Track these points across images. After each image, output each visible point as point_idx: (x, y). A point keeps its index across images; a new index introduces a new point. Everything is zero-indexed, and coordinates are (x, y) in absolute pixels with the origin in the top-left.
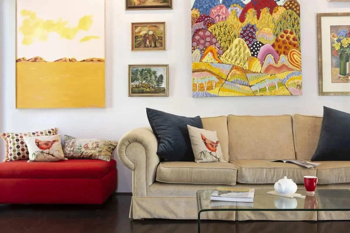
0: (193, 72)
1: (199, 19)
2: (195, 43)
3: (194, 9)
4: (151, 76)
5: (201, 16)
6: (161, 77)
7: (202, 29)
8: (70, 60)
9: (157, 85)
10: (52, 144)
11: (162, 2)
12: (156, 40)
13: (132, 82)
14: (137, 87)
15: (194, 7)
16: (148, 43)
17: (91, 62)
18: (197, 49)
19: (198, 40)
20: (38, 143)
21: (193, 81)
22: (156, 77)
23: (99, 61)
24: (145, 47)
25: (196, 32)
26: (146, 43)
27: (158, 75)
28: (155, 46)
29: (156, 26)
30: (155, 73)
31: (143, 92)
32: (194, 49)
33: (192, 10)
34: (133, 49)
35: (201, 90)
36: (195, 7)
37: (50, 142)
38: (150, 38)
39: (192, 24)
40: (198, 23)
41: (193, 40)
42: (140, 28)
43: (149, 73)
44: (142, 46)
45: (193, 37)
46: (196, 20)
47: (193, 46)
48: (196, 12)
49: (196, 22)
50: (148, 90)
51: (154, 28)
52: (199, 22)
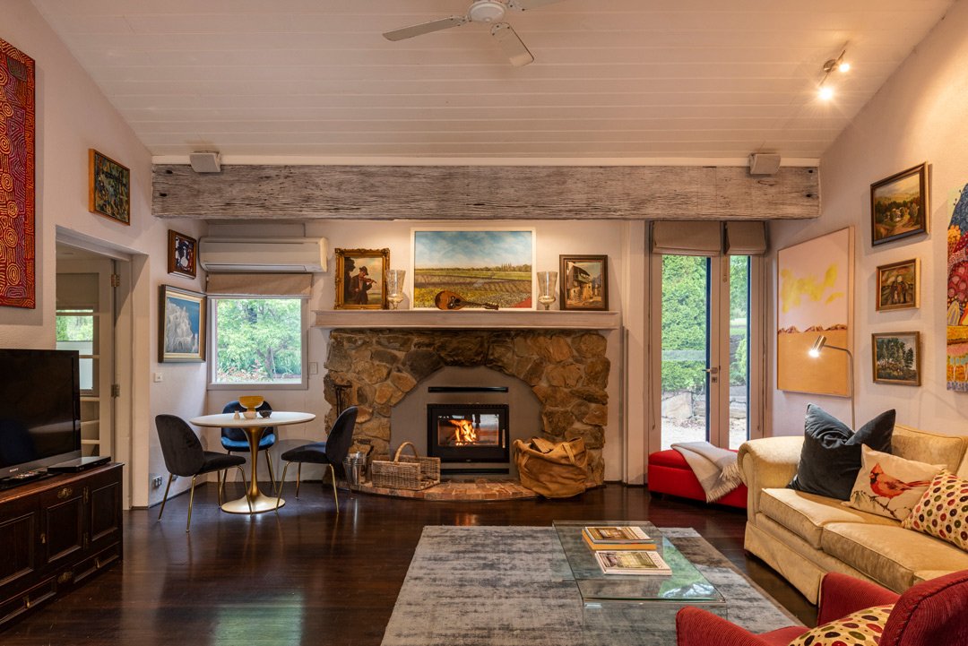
0: (949, 344)
1: (959, 244)
2: (952, 291)
3: (953, 226)
4: (898, 351)
5: (962, 238)
6: (911, 351)
7: (964, 261)
8: (818, 329)
9: (907, 366)
10: (903, 489)
11: (915, 225)
12: (906, 290)
13: (878, 360)
14: (884, 368)
15: (952, 222)
16: (896, 296)
17: (835, 331)
18: (955, 302)
19: (957, 285)
20: (877, 475)
21: (948, 361)
22: (904, 353)
23: (843, 328)
24: (893, 303)
25: (953, 270)
26: (893, 297)
27: (907, 348)
28: (905, 301)
29: (905, 267)
30: (903, 345)
31: (889, 376)
32: (951, 302)
33: (949, 228)
34: (878, 308)
35: (959, 379)
36: (954, 222)
37: (902, 483)
38: (899, 288)
39: (949, 256)
40: (958, 253)
41: (950, 285)
42: (887, 273)
43: (896, 346)
44: (890, 302)
45: (950, 279)
46: (954, 246)
47: (949, 297)
48: (956, 232)
49: (956, 251)
50: (895, 373)
51: (903, 271)
52: (960, 249)
